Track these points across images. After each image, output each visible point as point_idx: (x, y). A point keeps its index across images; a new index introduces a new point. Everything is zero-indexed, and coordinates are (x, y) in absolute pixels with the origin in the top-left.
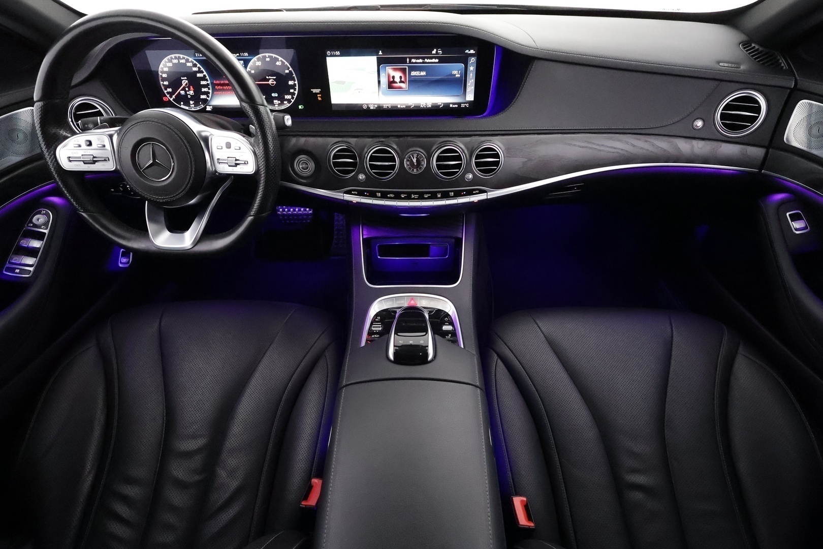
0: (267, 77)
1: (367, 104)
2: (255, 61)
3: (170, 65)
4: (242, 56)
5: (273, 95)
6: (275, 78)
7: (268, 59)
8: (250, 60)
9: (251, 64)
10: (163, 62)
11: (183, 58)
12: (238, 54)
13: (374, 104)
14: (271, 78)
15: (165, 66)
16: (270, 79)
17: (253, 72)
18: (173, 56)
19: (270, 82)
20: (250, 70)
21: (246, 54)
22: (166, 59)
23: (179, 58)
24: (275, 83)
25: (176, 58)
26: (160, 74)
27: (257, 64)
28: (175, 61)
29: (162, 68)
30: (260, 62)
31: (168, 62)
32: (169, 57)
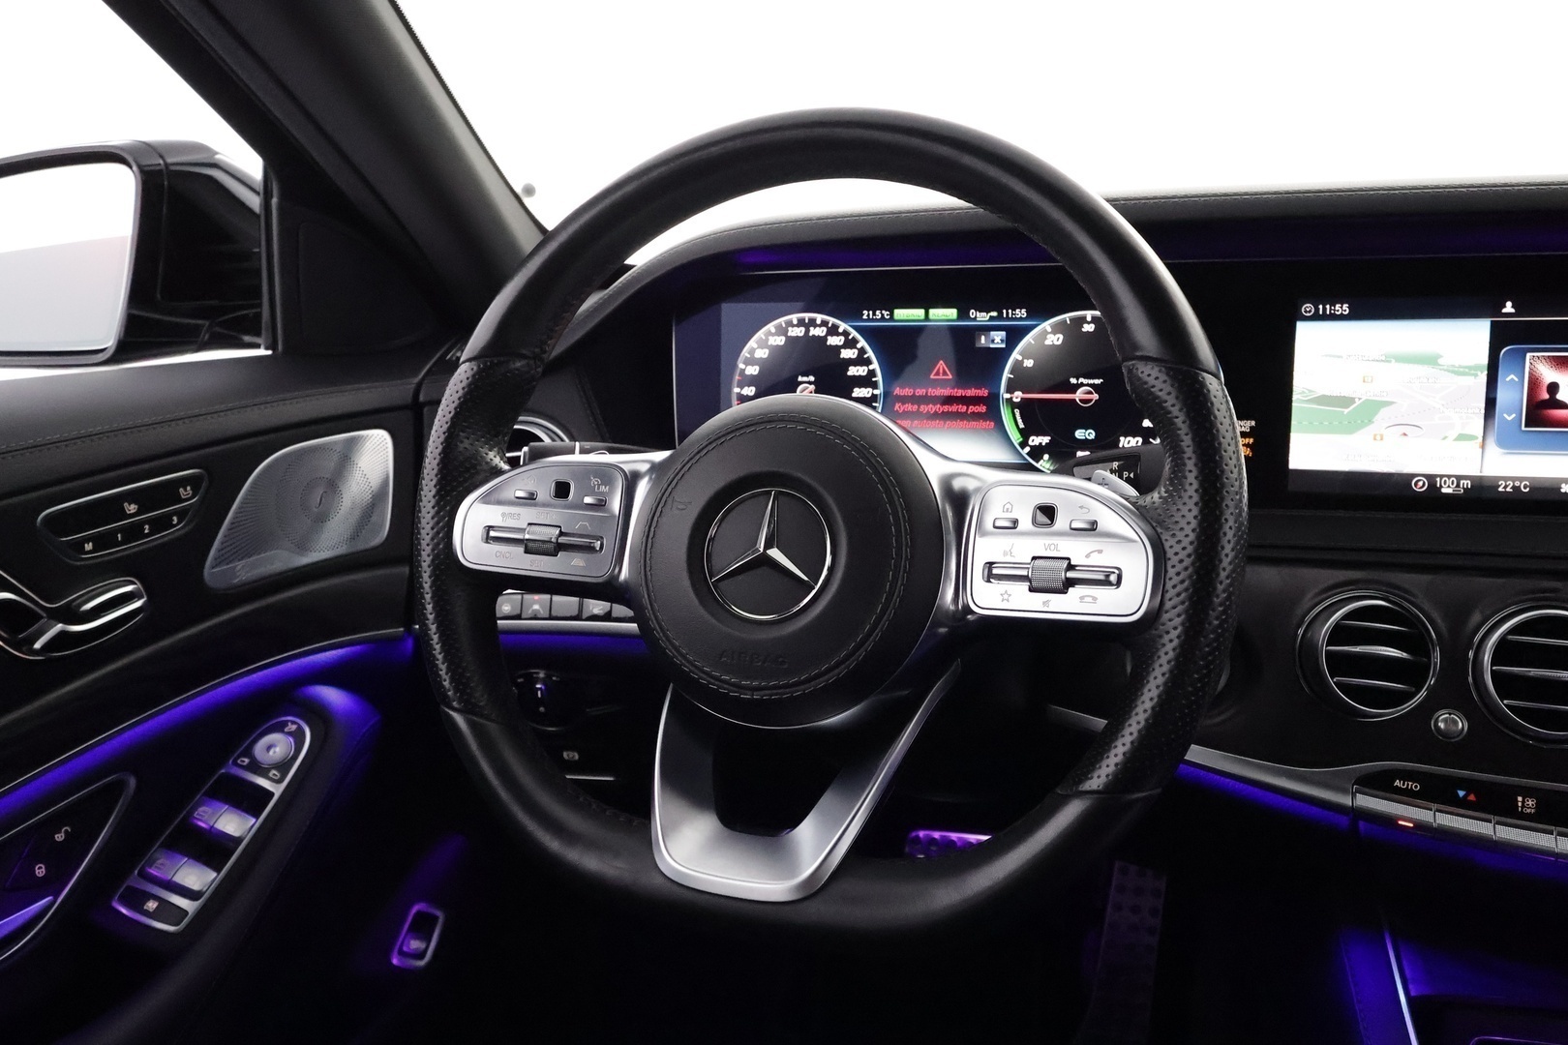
0: (1073, 381)
1: (1431, 478)
2: (1045, 333)
3: (780, 341)
4: (1008, 319)
5: (1080, 434)
6: (1097, 381)
7: (1089, 328)
8: (1027, 330)
9: (1029, 339)
10: (761, 334)
11: (824, 323)
12: (994, 314)
13: (1459, 478)
14: (1085, 381)
15: (763, 344)
16: (1082, 385)
17: (1029, 363)
18: (794, 318)
19: (1079, 395)
20: (1020, 358)
21: (1021, 313)
22: (771, 327)
23: (812, 323)
24: (1096, 396)
25: (801, 323)
26: (741, 366)
27: (1048, 342)
28: (799, 332)
29: (752, 352)
30: (1061, 337)
31: (773, 335)
32: (782, 320)
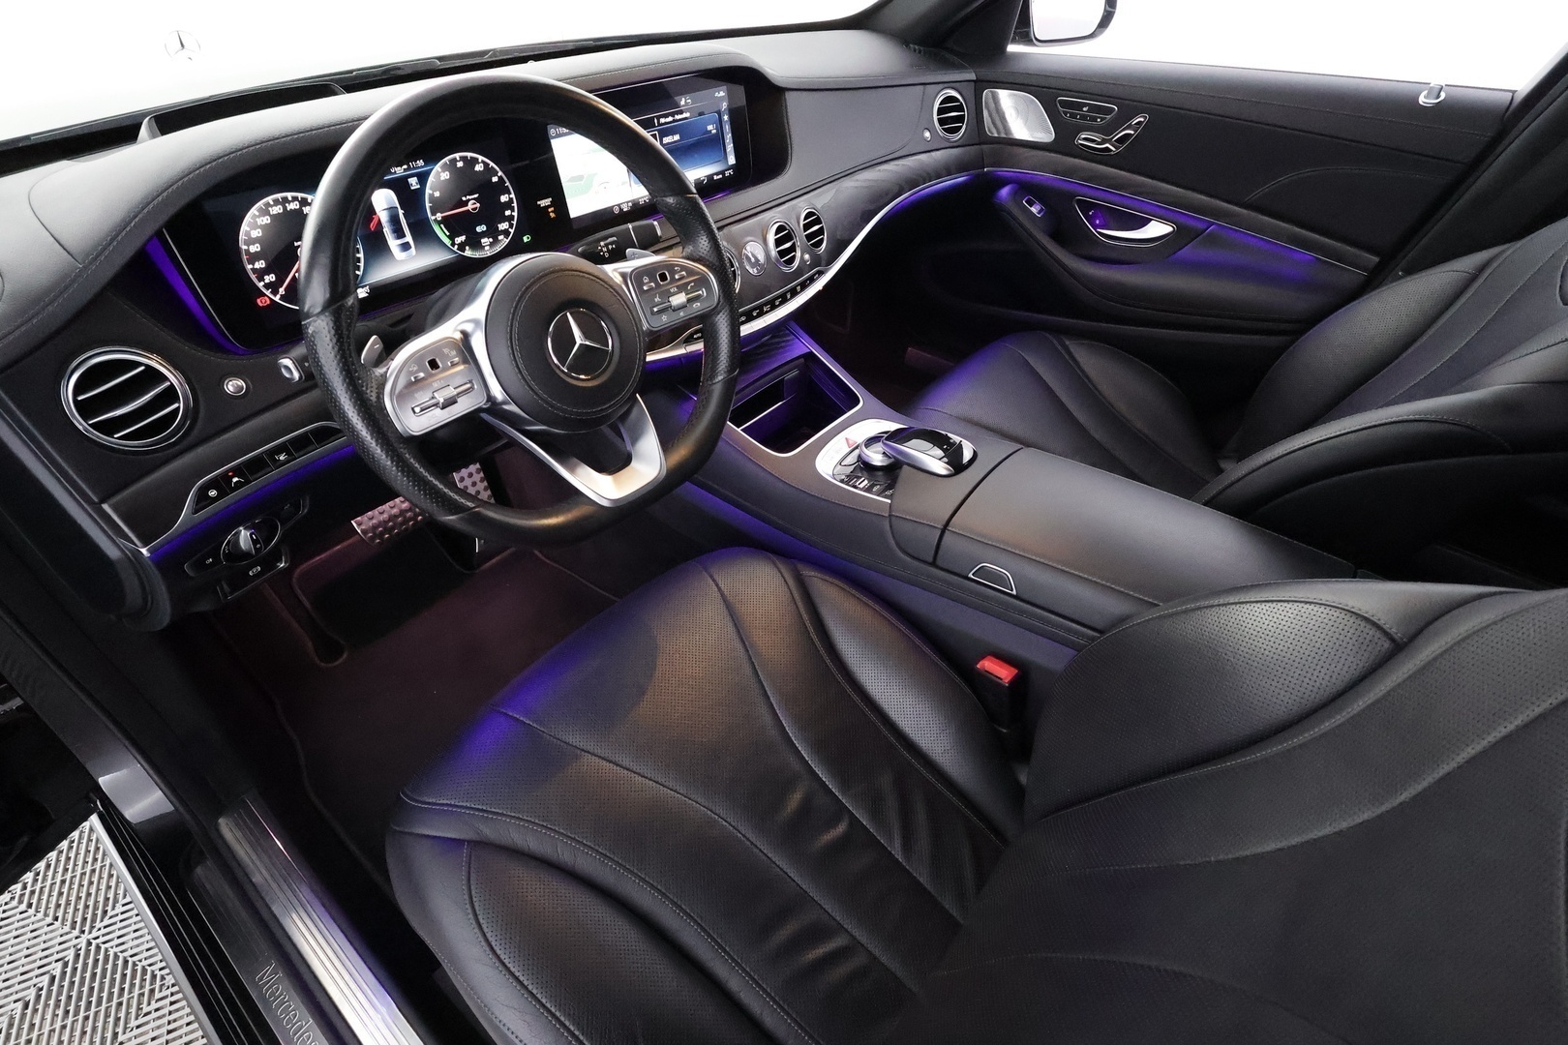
0: (464, 199)
1: (619, 205)
2: (438, 173)
3: (266, 220)
4: (414, 168)
5: (479, 229)
6: (476, 196)
7: (460, 164)
8: (428, 173)
9: (431, 179)
10: (248, 218)
11: (295, 199)
12: (405, 167)
13: (628, 202)
14: (470, 197)
15: (254, 226)
16: (469, 200)
17: (437, 194)
18: (270, 199)
19: (470, 207)
20: (431, 192)
21: (420, 163)
22: (254, 211)
23: (285, 200)
24: (478, 205)
25: (276, 202)
26: (244, 247)
27: (442, 178)
28: (277, 210)
29: (248, 234)
30: (447, 173)
31: (259, 217)
32: (261, 204)
